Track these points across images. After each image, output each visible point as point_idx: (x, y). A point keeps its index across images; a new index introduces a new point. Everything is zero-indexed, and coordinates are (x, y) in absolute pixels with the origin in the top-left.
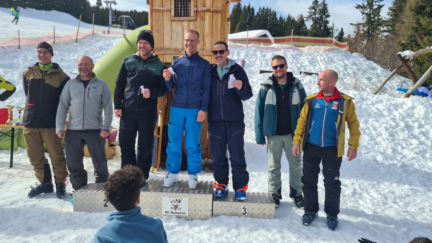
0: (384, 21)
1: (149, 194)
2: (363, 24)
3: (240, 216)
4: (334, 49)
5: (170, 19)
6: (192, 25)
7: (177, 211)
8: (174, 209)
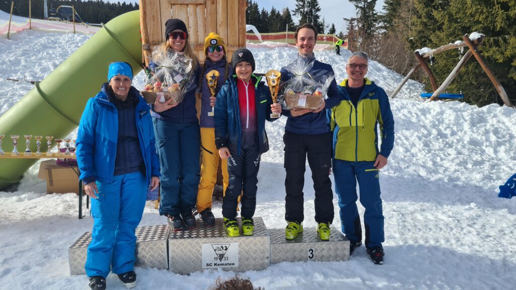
0: (381, 17)
2: (357, 19)
3: (306, 260)
5: (169, 2)
6: (200, 10)
7: (223, 262)
8: (218, 259)
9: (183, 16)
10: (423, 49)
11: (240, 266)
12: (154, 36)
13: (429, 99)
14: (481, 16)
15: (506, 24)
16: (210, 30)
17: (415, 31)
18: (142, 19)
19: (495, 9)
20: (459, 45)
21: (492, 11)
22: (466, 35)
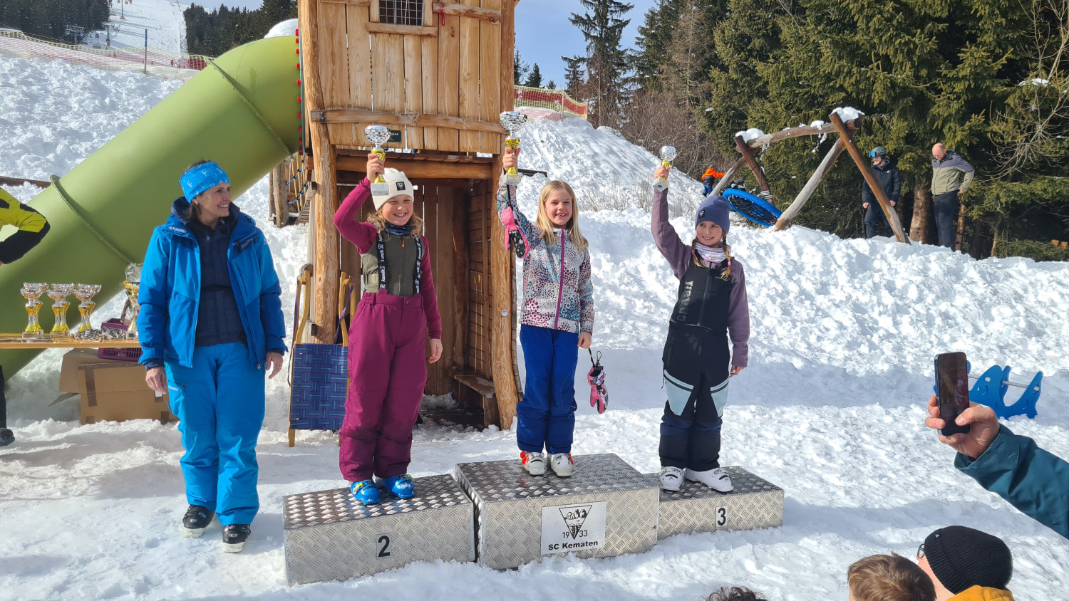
0: (631, 58)
1: (510, 506)
2: (588, 60)
3: (714, 531)
4: (565, 117)
5: (366, 27)
6: (427, 47)
7: (578, 540)
8: (570, 536)
9: (394, 57)
10: (749, 131)
11: (608, 545)
12: (334, 93)
13: (774, 227)
14: (847, 79)
15: (888, 96)
16: (447, 88)
17: (717, 95)
18: (309, 59)
19: (872, 69)
20: (820, 129)
21: (867, 72)
22: (836, 113)
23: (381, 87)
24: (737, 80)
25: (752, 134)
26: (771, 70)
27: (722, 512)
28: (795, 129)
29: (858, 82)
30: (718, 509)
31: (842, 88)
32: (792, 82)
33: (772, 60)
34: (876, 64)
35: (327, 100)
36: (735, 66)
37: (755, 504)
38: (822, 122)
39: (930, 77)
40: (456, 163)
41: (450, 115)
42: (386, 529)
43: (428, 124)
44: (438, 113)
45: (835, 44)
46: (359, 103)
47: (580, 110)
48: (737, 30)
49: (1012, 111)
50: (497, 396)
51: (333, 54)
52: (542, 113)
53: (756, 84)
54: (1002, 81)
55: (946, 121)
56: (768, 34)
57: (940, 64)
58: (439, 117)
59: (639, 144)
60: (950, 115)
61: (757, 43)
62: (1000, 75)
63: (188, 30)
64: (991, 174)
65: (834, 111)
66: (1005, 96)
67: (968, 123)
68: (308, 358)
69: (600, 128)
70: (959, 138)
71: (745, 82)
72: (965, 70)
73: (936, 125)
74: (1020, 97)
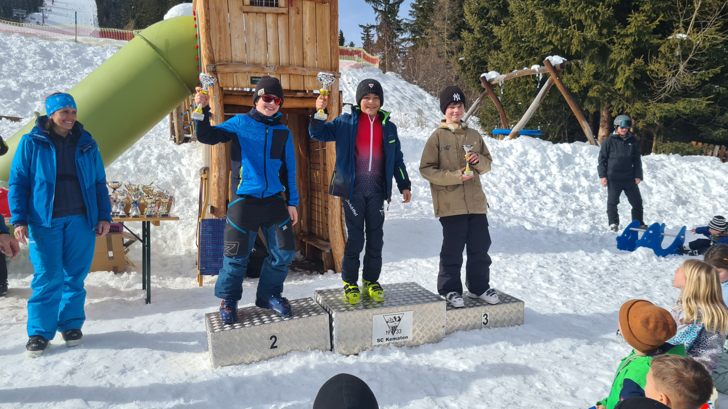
0: (407, 25)
1: (352, 315)
2: (377, 26)
3: (481, 328)
4: (363, 66)
5: (241, 9)
6: (281, 21)
7: (396, 335)
8: (391, 333)
9: (260, 28)
10: (489, 73)
11: (414, 338)
12: (221, 53)
13: (508, 137)
14: (554, 36)
15: (582, 47)
16: (295, 48)
17: (467, 49)
18: (204, 30)
19: (571, 29)
20: (537, 70)
21: (567, 31)
22: (548, 60)
23: (252, 48)
24: (480, 38)
25: (492, 75)
26: (503, 31)
27: (485, 316)
28: (520, 71)
29: (561, 38)
30: (483, 314)
31: (551, 43)
32: (517, 39)
33: (503, 25)
34: (573, 26)
35: (217, 58)
36: (478, 29)
37: (506, 311)
38: (539, 66)
39: (609, 34)
40: (302, 98)
41: (297, 66)
42: (275, 331)
43: (283, 72)
44: (290, 65)
45: (546, 13)
46: (238, 59)
47: (373, 61)
48: (479, 4)
49: (664, 56)
50: (333, 250)
51: (220, 27)
52: (348, 64)
53: (493, 41)
54: (656, 36)
55: (619, 64)
56: (500, 7)
57: (616, 25)
58: (291, 68)
59: (415, 84)
60: (622, 59)
61: (493, 13)
62: (655, 32)
63: (98, 11)
64: (650, 98)
65: (547, 58)
66: (659, 46)
67: (632, 65)
68: (209, 228)
69: (388, 73)
70: (627, 75)
71: (485, 40)
72: (631, 29)
73: (612, 66)
74: (668, 47)
